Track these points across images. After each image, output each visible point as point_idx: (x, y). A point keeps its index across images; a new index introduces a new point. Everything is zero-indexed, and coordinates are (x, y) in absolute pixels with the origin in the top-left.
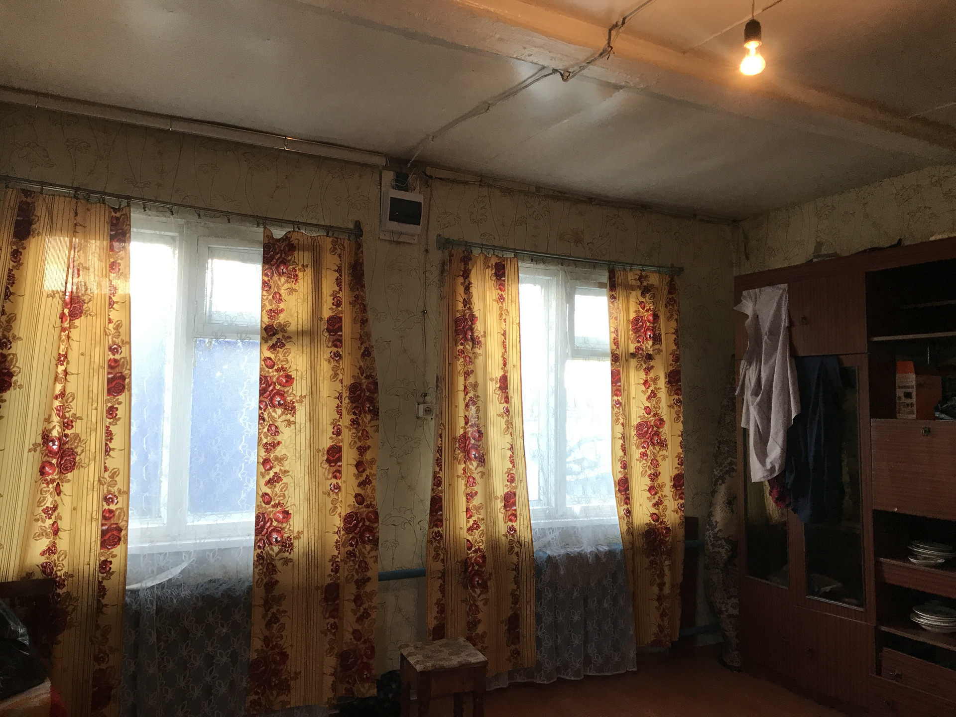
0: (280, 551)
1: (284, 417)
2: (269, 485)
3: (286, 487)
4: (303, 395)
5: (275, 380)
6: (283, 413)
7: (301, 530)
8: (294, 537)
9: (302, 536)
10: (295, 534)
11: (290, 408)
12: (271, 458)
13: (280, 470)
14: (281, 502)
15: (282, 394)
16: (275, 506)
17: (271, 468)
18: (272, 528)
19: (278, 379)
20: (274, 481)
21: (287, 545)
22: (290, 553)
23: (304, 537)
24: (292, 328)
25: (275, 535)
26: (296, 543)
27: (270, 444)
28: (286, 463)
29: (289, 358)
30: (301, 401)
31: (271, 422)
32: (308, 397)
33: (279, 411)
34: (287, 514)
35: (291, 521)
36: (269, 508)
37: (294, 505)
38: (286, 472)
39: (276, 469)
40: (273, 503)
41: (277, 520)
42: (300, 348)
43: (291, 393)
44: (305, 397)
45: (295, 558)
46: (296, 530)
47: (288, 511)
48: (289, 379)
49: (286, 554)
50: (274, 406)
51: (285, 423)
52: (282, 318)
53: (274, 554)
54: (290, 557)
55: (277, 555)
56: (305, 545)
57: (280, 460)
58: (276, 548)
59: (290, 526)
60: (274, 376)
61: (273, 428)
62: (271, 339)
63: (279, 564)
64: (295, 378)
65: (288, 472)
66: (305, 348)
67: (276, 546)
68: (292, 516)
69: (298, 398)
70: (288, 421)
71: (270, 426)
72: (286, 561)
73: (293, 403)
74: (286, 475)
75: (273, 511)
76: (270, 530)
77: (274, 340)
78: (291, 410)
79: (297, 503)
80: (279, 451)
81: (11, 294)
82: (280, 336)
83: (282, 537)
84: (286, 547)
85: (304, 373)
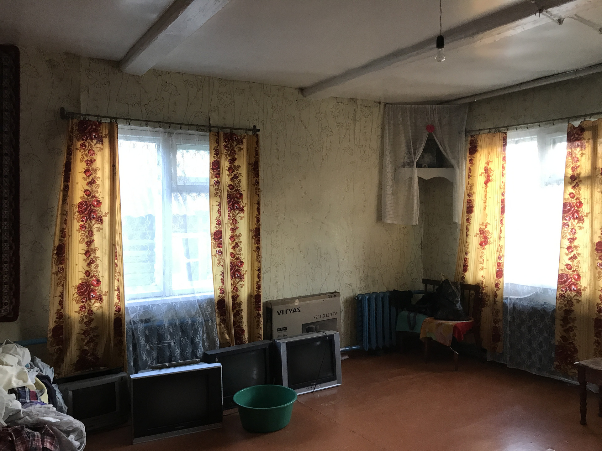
0: (576, 295)
1: (578, 225)
2: (571, 260)
3: (579, 262)
4: (588, 213)
5: (575, 204)
6: (578, 222)
7: (586, 286)
8: (582, 289)
9: (586, 289)
10: (583, 288)
11: (581, 219)
12: (572, 246)
13: (577, 253)
14: (577, 270)
15: (577, 212)
16: (573, 271)
17: (572, 251)
18: (572, 283)
19: (576, 204)
20: (573, 258)
21: (578, 292)
22: (580, 297)
23: (588, 290)
24: (583, 175)
25: (573, 287)
26: (583, 293)
27: (572, 238)
28: (579, 249)
29: (581, 192)
30: (587, 216)
31: (572, 227)
32: (590, 213)
33: (576, 221)
34: (579, 277)
35: (581, 280)
36: (570, 272)
37: (583, 272)
38: (579, 254)
39: (575, 252)
40: (572, 270)
41: (574, 279)
42: (587, 186)
43: (582, 211)
44: (589, 213)
45: (582, 301)
46: (583, 286)
47: (580, 275)
48: (581, 204)
49: (578, 298)
50: (574, 219)
51: (579, 228)
52: (578, 171)
53: (572, 296)
54: (580, 299)
55: (574, 297)
56: (588, 295)
57: (576, 247)
58: (574, 293)
59: (581, 283)
60: (574, 202)
61: (574, 230)
62: (573, 183)
63: (575, 302)
64: (584, 203)
65: (580, 254)
66: (589, 186)
67: (573, 292)
68: (582, 278)
69: (585, 214)
70: (580, 226)
71: (572, 229)
72: (578, 301)
73: (583, 217)
74: (579, 256)
75: (572, 274)
76: (570, 283)
77: (575, 182)
78: (582, 221)
79: (584, 271)
80: (576, 243)
81: (471, 176)
82: (577, 181)
83: (577, 288)
84: (578, 294)
85: (589, 200)
